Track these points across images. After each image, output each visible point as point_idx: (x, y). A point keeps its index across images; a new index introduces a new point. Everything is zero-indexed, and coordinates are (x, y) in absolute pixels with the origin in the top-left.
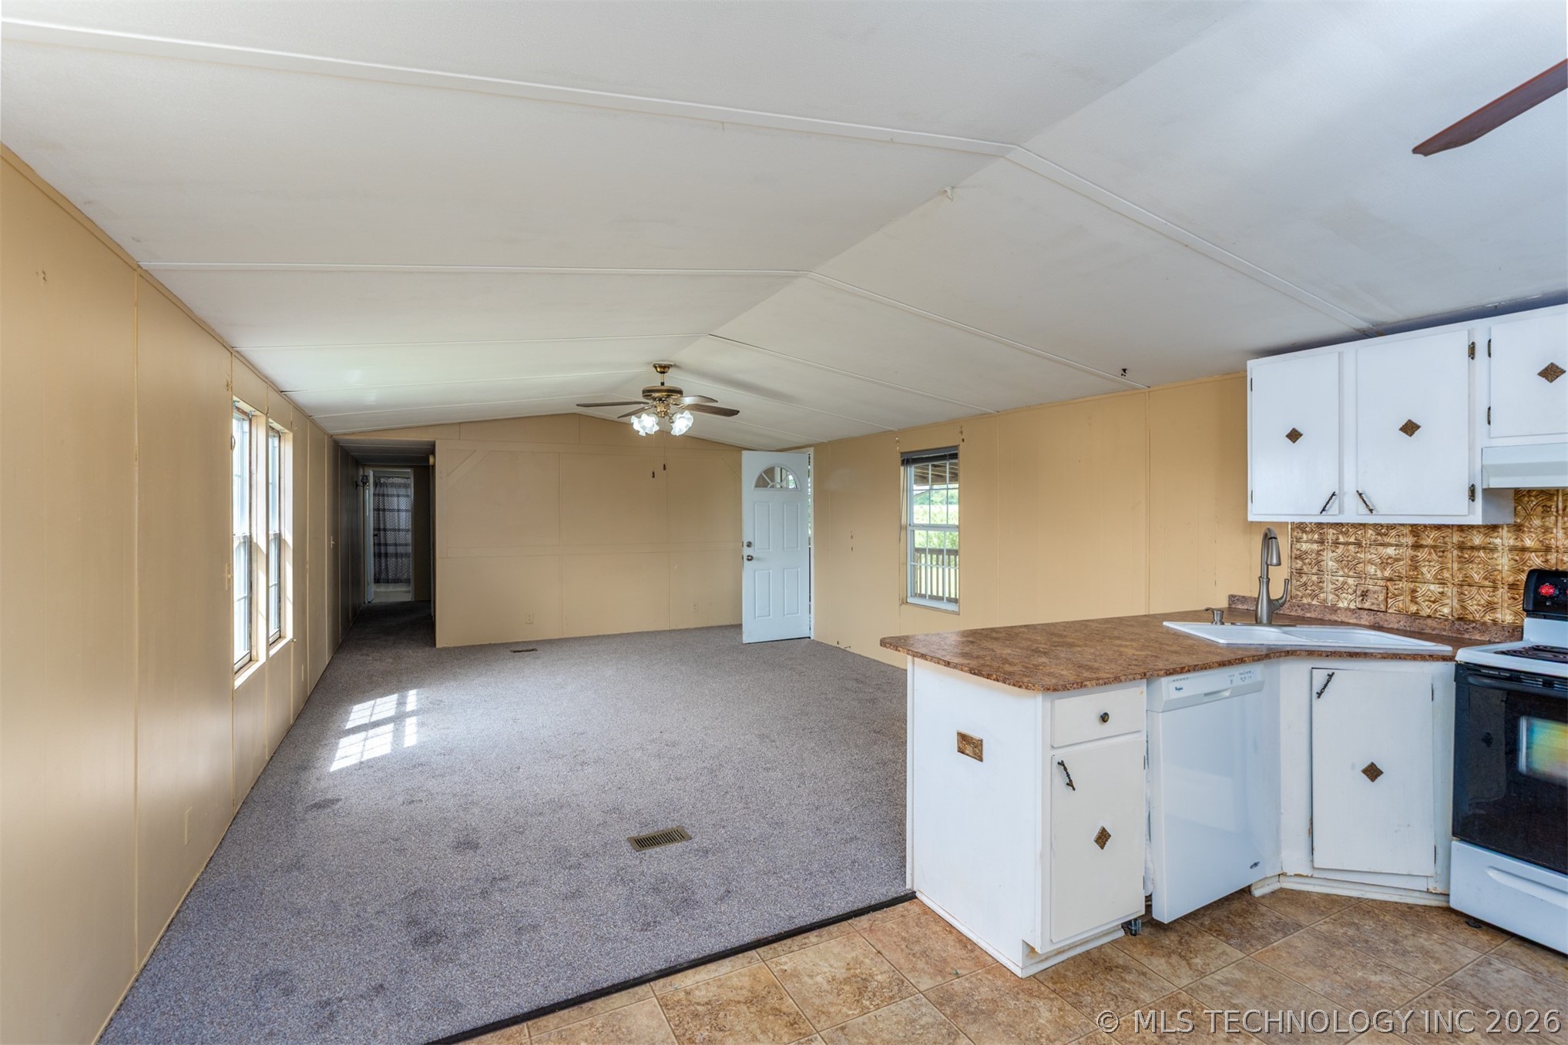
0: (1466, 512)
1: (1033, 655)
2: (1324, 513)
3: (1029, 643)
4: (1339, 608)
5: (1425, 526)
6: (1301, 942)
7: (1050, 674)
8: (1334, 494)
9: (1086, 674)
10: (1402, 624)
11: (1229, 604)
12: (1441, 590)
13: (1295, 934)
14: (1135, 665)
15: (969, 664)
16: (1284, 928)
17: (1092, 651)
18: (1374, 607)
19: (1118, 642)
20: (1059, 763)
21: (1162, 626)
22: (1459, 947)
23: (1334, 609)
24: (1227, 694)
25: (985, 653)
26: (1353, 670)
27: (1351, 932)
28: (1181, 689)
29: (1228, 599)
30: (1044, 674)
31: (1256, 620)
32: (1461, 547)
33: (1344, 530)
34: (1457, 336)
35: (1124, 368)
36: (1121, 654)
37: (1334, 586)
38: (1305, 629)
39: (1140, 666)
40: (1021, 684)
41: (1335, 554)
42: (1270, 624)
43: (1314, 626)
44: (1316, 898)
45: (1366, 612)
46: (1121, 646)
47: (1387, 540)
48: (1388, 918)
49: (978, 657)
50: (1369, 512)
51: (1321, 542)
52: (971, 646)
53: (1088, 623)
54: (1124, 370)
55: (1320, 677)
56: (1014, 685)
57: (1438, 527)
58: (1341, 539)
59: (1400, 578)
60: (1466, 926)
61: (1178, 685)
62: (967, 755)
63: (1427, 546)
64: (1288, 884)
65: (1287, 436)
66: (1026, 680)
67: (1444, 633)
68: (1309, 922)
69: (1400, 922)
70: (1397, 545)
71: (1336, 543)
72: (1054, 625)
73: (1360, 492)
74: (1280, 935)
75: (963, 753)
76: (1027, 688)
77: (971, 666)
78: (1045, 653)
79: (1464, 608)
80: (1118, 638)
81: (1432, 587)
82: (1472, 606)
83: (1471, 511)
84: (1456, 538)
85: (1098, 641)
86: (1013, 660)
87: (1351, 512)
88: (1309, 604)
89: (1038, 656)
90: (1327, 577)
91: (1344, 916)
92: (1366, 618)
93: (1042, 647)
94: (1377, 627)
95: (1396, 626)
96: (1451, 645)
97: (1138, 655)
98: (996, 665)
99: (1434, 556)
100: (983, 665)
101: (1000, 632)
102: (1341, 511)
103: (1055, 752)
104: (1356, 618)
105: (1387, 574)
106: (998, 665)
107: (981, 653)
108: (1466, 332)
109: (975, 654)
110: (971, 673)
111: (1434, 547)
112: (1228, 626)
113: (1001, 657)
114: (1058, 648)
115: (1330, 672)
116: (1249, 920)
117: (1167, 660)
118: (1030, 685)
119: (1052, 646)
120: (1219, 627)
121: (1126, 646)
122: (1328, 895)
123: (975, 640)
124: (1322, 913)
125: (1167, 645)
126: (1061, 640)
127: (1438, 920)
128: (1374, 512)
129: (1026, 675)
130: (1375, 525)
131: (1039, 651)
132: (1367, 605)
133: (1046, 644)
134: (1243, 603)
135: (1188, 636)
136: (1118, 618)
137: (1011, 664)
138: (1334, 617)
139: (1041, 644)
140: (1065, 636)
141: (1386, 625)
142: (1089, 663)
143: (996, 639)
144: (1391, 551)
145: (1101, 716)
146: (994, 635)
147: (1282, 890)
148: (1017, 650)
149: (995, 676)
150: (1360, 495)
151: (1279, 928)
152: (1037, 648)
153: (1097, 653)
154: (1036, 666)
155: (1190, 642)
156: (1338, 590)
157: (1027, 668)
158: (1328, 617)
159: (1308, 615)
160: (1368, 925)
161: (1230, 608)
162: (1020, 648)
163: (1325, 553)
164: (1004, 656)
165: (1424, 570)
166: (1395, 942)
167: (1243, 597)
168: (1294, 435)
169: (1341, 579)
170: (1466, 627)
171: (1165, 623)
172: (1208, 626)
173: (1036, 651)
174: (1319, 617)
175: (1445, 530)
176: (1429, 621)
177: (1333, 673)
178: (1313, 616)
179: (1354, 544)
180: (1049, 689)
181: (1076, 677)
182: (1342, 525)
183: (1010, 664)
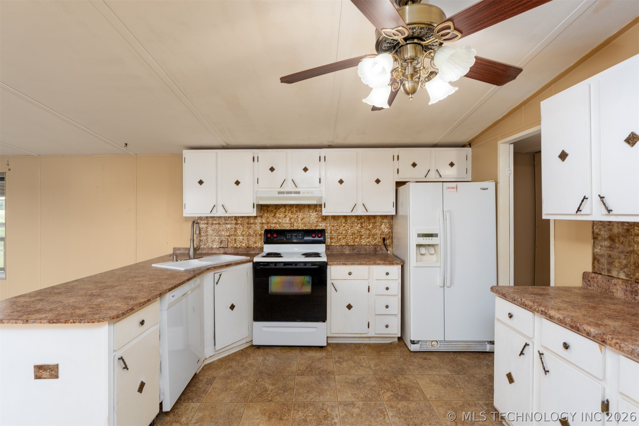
0: (252, 212)
1: (92, 299)
2: (211, 213)
3: (85, 291)
4: (213, 248)
5: (239, 217)
6: (217, 384)
7: (110, 308)
8: (215, 206)
9: (132, 302)
10: (233, 251)
11: (173, 252)
12: (243, 238)
13: (214, 382)
14: (153, 290)
15: (46, 317)
16: (210, 382)
17: (126, 287)
18: (224, 246)
19: (136, 279)
20: (119, 359)
21: (151, 267)
22: (258, 357)
23: (212, 249)
24: (189, 292)
25: (56, 306)
26: (226, 271)
27: (230, 370)
28: (174, 296)
29: (173, 250)
30: (106, 309)
31: (189, 257)
32: (248, 223)
33: (215, 219)
34: (250, 153)
35: (126, 143)
36: (142, 286)
37: (212, 240)
38: (206, 258)
39: (156, 290)
40: (94, 320)
41: (212, 228)
42: (194, 258)
43: (210, 256)
44: (216, 363)
45: (222, 248)
46: (139, 281)
47: (227, 222)
48: (238, 358)
49: (51, 310)
50: (225, 212)
51: (207, 224)
52: (41, 303)
53: (114, 272)
54: (126, 144)
55: (217, 276)
56: (88, 322)
57: (242, 217)
58: (214, 222)
59: (232, 235)
60: (257, 349)
61: (173, 294)
62: (44, 378)
63: (239, 223)
64: (207, 362)
65: (198, 182)
66: (97, 317)
67: (244, 253)
68: (217, 374)
69: (242, 357)
70: (231, 224)
71: (212, 224)
72: (95, 276)
73: (223, 205)
74: (210, 385)
75: (40, 378)
76: (98, 322)
77: (49, 318)
78: (99, 295)
79: (249, 244)
80: (135, 277)
81: (240, 237)
82: (251, 243)
83: (253, 212)
84: (247, 221)
85: (125, 281)
86: (80, 305)
87: (220, 212)
88: (203, 248)
89: (96, 298)
90: (209, 237)
91: (227, 365)
92: (222, 251)
93: (94, 292)
94: (225, 253)
95: (230, 252)
96: (249, 256)
97: (151, 284)
98: (68, 312)
99: (241, 227)
100: (58, 315)
101: (60, 288)
102: (217, 212)
103: (115, 353)
104: (219, 251)
105: (228, 234)
106: (70, 312)
107: (52, 306)
108: (252, 153)
109: (48, 308)
110: (49, 323)
111: (241, 224)
112: (179, 262)
113: (70, 305)
114: (105, 290)
115: (220, 274)
116: (198, 386)
117: (166, 284)
118: (101, 319)
119: (101, 290)
120: (175, 263)
121: (142, 281)
122: (219, 359)
123: (42, 298)
124: (220, 368)
125: (161, 276)
126: (104, 285)
127: (249, 351)
128: (227, 212)
129: (94, 314)
130: (224, 217)
131: (95, 295)
132: (222, 246)
133: (96, 290)
134: (179, 251)
135: (167, 270)
136: (128, 266)
137: (80, 308)
138: (212, 252)
139: (92, 290)
140: (105, 282)
141: (228, 252)
142: (129, 295)
143: (59, 293)
144: (229, 226)
145: (140, 323)
146: (56, 291)
147: (205, 365)
148: (78, 298)
149: (72, 321)
150: (223, 206)
151: (208, 383)
152: (92, 293)
153: (130, 288)
154: (98, 305)
155: (169, 272)
156: (213, 241)
157: (92, 308)
158: (210, 252)
159: (203, 252)
160: (234, 364)
161: (173, 253)
162: (80, 296)
163: (208, 228)
164: (71, 304)
165: (238, 232)
166: (243, 366)
167: (179, 248)
168: (201, 182)
169: (214, 237)
170: (249, 249)
171: (153, 265)
172: (171, 263)
173: (92, 295)
174: (207, 252)
175: (244, 218)
176: (240, 249)
177: (221, 274)
178: (205, 252)
179: (218, 224)
180: (113, 318)
181: (127, 306)
182: (214, 217)
183: (78, 309)
